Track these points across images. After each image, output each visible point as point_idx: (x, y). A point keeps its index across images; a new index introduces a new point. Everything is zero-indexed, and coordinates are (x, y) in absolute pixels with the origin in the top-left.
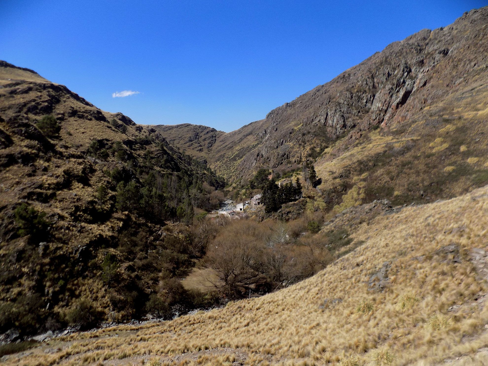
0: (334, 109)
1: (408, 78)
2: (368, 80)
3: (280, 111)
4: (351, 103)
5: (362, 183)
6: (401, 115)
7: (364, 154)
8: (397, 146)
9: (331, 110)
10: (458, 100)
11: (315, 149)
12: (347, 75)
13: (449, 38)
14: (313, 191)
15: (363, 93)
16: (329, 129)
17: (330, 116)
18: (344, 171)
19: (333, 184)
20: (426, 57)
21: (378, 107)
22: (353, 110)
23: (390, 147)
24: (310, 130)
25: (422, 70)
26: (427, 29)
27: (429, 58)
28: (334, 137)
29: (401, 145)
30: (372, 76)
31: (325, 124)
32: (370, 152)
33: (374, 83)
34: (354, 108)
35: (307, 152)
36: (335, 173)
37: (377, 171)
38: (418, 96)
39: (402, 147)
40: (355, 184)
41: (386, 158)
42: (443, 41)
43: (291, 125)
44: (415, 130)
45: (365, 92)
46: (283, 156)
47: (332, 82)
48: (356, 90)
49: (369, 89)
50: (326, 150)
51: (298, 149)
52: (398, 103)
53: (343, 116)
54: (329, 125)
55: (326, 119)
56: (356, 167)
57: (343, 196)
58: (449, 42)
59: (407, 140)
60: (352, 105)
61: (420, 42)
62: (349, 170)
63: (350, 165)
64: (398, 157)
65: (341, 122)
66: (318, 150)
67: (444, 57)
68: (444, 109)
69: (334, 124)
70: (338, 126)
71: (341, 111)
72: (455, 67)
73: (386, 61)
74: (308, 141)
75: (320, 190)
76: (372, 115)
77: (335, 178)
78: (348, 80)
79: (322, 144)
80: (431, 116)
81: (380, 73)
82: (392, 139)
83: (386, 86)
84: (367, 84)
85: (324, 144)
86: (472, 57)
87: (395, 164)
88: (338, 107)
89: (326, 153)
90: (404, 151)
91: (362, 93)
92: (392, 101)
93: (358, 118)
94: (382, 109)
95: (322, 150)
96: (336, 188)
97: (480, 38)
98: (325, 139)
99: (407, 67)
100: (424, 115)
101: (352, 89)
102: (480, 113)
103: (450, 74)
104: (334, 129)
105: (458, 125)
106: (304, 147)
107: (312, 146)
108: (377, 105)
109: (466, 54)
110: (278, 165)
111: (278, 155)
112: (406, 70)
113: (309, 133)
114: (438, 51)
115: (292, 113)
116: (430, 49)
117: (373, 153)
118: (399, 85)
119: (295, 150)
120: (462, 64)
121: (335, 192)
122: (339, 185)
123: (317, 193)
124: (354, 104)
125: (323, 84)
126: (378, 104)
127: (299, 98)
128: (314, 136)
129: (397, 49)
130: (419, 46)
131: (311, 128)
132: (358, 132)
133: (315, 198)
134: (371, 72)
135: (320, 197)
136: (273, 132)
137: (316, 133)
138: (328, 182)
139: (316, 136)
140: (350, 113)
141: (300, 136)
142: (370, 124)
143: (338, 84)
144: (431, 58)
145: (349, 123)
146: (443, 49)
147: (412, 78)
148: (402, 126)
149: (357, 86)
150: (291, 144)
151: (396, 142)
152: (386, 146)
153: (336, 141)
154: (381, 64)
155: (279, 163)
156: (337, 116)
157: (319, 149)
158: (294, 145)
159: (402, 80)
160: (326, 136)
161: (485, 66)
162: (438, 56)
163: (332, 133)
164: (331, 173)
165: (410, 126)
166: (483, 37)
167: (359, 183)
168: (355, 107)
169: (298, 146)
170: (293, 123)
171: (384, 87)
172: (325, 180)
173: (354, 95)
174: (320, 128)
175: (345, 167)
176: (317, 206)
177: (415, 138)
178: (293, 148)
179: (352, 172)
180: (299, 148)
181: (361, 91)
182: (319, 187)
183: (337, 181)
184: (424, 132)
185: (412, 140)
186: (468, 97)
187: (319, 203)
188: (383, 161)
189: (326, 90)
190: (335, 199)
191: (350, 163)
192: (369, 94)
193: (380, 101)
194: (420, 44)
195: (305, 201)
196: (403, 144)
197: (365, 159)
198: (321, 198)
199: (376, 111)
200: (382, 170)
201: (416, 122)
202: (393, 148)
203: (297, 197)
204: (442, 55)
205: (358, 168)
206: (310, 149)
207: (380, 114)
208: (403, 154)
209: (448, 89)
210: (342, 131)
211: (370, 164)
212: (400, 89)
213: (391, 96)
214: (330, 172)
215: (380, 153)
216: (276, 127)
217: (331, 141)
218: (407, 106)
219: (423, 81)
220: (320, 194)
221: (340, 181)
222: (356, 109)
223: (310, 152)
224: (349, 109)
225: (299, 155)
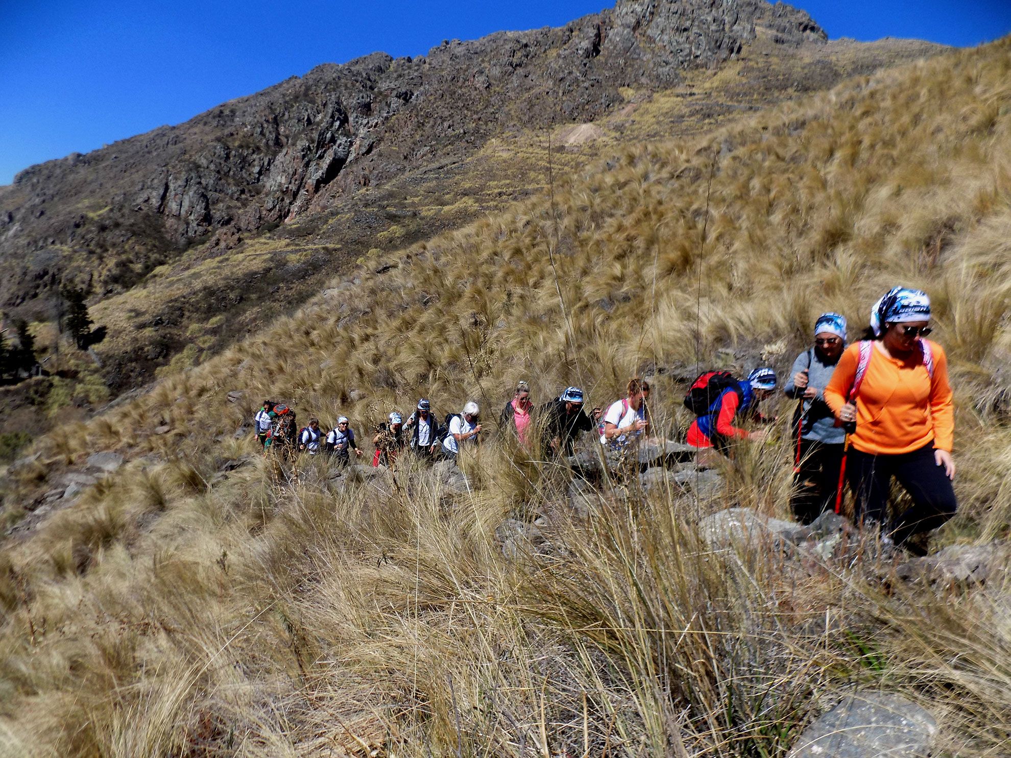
0: (184, 176)
1: (341, 134)
2: (265, 125)
3: (58, 171)
4: (226, 169)
5: (206, 337)
6: (321, 204)
7: (220, 274)
8: (294, 260)
9: (176, 179)
10: (416, 181)
11: (131, 265)
12: (227, 112)
13: (416, 74)
14: (78, 358)
15: (253, 152)
16: (170, 222)
17: (173, 193)
18: (166, 310)
19: (135, 340)
20: (375, 98)
21: (280, 185)
22: (229, 184)
23: (279, 262)
24: (121, 220)
25: (365, 121)
26: (385, 54)
27: (380, 101)
28: (182, 241)
29: (303, 258)
30: (275, 119)
31: (161, 210)
32: (235, 270)
33: (278, 134)
34: (231, 181)
35: (109, 270)
36: (143, 313)
37: (245, 311)
38: (355, 169)
39: (304, 263)
40: (192, 340)
41: (268, 284)
42: (407, 77)
43: (80, 205)
44: (335, 231)
45: (257, 149)
46: (40, 276)
47: (194, 122)
48: (237, 144)
49: (267, 144)
50: (158, 270)
51: (84, 263)
52: (318, 180)
53: (203, 196)
54: (170, 212)
55: (163, 197)
56: (198, 302)
57: (158, 368)
58: (415, 81)
59: (316, 249)
60: (227, 174)
61: (371, 73)
62: (180, 309)
63: (184, 297)
64: (292, 283)
65: (200, 209)
66: (138, 267)
67: (405, 104)
68: (391, 195)
69: (183, 212)
70: (192, 217)
71: (200, 183)
72: (420, 125)
73: (306, 95)
74: (114, 245)
75: (97, 354)
76: (267, 199)
77: (142, 326)
78: (229, 123)
79: (150, 254)
80: (366, 205)
81: (292, 115)
82: (288, 245)
83: (298, 142)
84: (262, 133)
85: (156, 256)
86: (447, 113)
87: (285, 296)
88: (193, 175)
89: (155, 276)
90: (307, 270)
91: (250, 151)
92: (308, 175)
93: (239, 204)
94: (287, 188)
95: (148, 268)
96: (142, 349)
97: (460, 84)
98: (157, 244)
99: (339, 110)
100: (354, 202)
101: (230, 139)
102: (446, 208)
103: (412, 136)
104: (182, 222)
105: (411, 227)
106: (101, 258)
107: (124, 257)
108: (276, 180)
109: (437, 107)
110: (23, 299)
111: (25, 274)
112: (337, 115)
113: (117, 225)
114: (395, 93)
115: (89, 180)
116: (383, 86)
117: (239, 272)
118: (323, 144)
119: (75, 264)
120: (432, 123)
121: (136, 360)
122: (151, 344)
123: (88, 362)
124: (231, 173)
125: (174, 125)
126: (279, 178)
127: (112, 146)
128: (129, 234)
129: (329, 76)
130: (369, 80)
131: (123, 216)
132: (233, 234)
133: (81, 375)
134: (272, 110)
135: (96, 371)
136: (33, 219)
137: (135, 228)
138: (123, 335)
139: (134, 234)
140: (221, 191)
141: (91, 232)
142: (260, 218)
143: (207, 128)
144: (384, 103)
145: (218, 212)
146: (404, 90)
147: (347, 134)
148: (311, 221)
149: (241, 134)
150: (65, 248)
151: (292, 252)
152: (271, 260)
153: (185, 250)
154: (296, 98)
155: (26, 294)
156: (191, 193)
157: (140, 266)
158: (75, 252)
159: (329, 135)
160: (163, 238)
161: (462, 131)
162: (395, 102)
163: (176, 230)
164: (133, 314)
165: (326, 222)
166: (464, 83)
167: (201, 339)
168: (235, 179)
169: (85, 254)
170: (86, 202)
171: (294, 144)
172: (115, 331)
173: (233, 152)
174: (147, 216)
175: (171, 301)
176: (82, 395)
177: (330, 246)
178: (70, 258)
179: (187, 314)
180: (88, 259)
181: (248, 147)
182: (96, 348)
183: (147, 334)
184: (351, 235)
185: (325, 249)
186: (432, 179)
187: (89, 387)
188: (261, 290)
189: (177, 137)
190: (137, 377)
191: (186, 291)
192: (266, 156)
193: (284, 171)
194: (372, 77)
195: (46, 384)
196: (306, 255)
197: (221, 284)
198: (96, 376)
199: (275, 192)
200: (256, 309)
201: (338, 213)
202: (285, 264)
203: (25, 375)
204: (401, 101)
205: (204, 305)
206: (118, 265)
207: (283, 200)
208: (303, 277)
209: (406, 163)
210: (201, 229)
211: (232, 296)
212: (325, 152)
213: (307, 165)
214: (131, 311)
215: (256, 273)
216: (40, 208)
217: (174, 250)
218: (333, 186)
219: (367, 143)
220: (96, 365)
221: (154, 333)
222: (237, 185)
223: (115, 272)
224: (220, 182)
225: (86, 277)
